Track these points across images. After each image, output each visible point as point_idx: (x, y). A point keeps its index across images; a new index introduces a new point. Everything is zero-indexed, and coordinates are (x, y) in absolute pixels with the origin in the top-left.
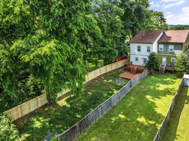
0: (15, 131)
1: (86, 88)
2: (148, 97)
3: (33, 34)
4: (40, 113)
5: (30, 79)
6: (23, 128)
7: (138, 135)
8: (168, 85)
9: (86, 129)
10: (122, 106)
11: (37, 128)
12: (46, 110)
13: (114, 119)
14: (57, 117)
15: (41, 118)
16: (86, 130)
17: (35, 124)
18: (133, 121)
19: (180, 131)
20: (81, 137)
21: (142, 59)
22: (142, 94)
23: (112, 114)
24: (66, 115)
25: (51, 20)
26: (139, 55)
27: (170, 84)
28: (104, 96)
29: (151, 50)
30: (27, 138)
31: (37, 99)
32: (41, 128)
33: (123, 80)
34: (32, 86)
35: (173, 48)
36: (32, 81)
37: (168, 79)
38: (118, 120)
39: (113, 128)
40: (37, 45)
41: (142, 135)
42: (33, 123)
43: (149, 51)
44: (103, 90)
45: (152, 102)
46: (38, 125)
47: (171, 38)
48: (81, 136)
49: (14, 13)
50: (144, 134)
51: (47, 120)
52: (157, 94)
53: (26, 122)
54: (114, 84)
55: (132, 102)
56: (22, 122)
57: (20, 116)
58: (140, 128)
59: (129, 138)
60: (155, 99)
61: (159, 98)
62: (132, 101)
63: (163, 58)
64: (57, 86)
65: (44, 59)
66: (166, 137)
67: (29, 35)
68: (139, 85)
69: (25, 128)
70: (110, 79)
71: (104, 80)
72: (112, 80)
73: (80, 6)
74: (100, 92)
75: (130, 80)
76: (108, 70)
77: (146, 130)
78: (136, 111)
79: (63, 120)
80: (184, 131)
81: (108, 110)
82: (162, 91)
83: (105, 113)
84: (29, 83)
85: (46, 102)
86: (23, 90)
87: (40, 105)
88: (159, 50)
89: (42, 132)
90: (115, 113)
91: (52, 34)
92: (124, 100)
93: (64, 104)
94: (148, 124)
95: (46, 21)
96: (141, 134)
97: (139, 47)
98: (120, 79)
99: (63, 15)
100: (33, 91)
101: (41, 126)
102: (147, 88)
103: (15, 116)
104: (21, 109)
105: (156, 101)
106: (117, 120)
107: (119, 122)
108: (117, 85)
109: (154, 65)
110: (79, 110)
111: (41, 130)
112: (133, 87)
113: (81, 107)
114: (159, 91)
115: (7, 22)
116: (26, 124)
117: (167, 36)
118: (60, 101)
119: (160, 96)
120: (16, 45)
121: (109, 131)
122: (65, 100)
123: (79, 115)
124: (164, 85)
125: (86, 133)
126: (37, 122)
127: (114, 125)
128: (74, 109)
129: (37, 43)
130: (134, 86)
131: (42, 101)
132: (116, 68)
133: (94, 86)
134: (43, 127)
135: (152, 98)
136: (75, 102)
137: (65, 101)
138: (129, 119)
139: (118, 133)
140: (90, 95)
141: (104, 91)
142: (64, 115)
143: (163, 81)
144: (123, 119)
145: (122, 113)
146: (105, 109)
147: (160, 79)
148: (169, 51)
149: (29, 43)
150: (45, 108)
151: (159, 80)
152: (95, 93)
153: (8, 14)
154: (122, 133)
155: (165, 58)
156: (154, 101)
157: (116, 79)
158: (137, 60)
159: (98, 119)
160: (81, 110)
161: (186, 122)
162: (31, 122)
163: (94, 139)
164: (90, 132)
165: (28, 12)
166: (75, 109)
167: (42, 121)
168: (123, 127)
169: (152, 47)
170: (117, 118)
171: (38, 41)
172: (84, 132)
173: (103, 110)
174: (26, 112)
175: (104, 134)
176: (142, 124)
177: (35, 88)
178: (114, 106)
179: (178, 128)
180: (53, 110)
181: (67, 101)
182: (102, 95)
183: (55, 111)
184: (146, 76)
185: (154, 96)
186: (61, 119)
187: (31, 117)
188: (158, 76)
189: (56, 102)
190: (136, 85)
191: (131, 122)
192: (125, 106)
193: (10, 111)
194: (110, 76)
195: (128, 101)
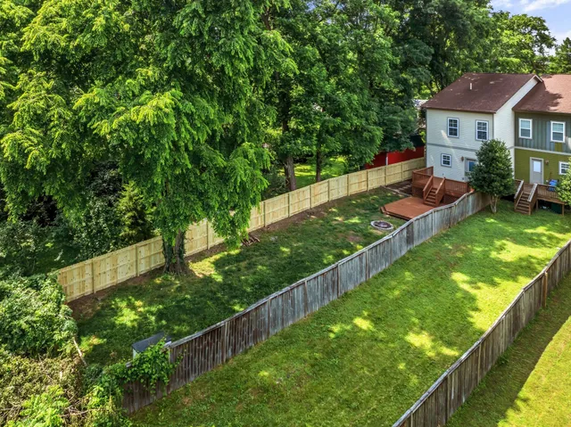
0: (68, 323)
1: (279, 236)
2: (459, 277)
3: (131, 75)
4: (141, 289)
5: (127, 194)
6: (90, 322)
7: (399, 382)
8: (536, 247)
9: (250, 344)
10: (373, 295)
11: (123, 326)
12: (158, 282)
13: (336, 329)
14: (182, 303)
15: (138, 303)
16: (250, 348)
17: (122, 315)
18: (393, 342)
19: (535, 388)
20: (233, 363)
21: (462, 159)
22: (441, 268)
23: (335, 313)
24: (206, 303)
25: (173, 44)
26: (454, 148)
27: (543, 244)
28: (325, 262)
29: (491, 133)
30: (96, 347)
31: (137, 248)
32: (133, 327)
33: (394, 220)
34: (130, 214)
35: (564, 132)
36: (131, 198)
37: (541, 230)
38: (348, 332)
39: (330, 354)
40: (133, 100)
41: (411, 384)
42: (116, 312)
43: (482, 135)
44: (326, 245)
45: (466, 293)
46: (128, 318)
47: (559, 100)
48: (235, 363)
49: (93, 29)
50: (416, 381)
51: (154, 309)
52: (489, 272)
53: (99, 308)
54: (361, 231)
55: (404, 287)
56: (90, 307)
57: (88, 291)
58: (410, 363)
59: (368, 386)
60: (480, 284)
61: (494, 284)
62: (404, 284)
63: (531, 161)
64: (178, 207)
65: (142, 133)
66: (481, 398)
67: (120, 77)
68: (438, 239)
69: (95, 323)
70: (354, 216)
71: (336, 216)
72: (359, 219)
73: (242, 13)
74: (315, 248)
75: (408, 219)
76: (354, 189)
77: (425, 372)
78: (411, 315)
79: (197, 314)
80: (546, 390)
81: (326, 303)
82: (507, 265)
83: (316, 308)
84: (123, 203)
85: (160, 260)
86: (106, 220)
87: (143, 268)
88: (520, 136)
89: (134, 337)
90: (344, 313)
91: (175, 77)
92: (381, 279)
93: (207, 274)
94: (438, 354)
95: (162, 46)
96: (408, 380)
97: (453, 123)
98: (386, 218)
99: (201, 34)
100: (131, 227)
101: (135, 324)
102: (463, 251)
103: (75, 288)
104: (93, 270)
105: (482, 291)
106: (346, 333)
107: (350, 340)
108: (371, 234)
109: (494, 181)
110: (245, 291)
111: (133, 334)
112: (417, 243)
113: (252, 285)
114: (500, 262)
115: (78, 48)
116: (98, 314)
117: (548, 92)
118: (200, 263)
119: (497, 279)
120: (88, 99)
121: (316, 359)
122: (213, 263)
123: (241, 307)
124: (521, 247)
125: (248, 357)
126: (126, 311)
127: (334, 346)
128: (232, 290)
129: (134, 95)
130: (421, 241)
131: (150, 257)
132: (383, 184)
133: (303, 231)
134: (140, 324)
135: (470, 283)
136: (239, 270)
137: (213, 265)
138: (382, 335)
139: (341, 368)
140: (285, 255)
141: (327, 248)
142: (202, 301)
143: (522, 234)
144: (365, 331)
145: (366, 314)
146: (315, 298)
147: (513, 227)
148: (552, 140)
149: (118, 96)
150: (154, 278)
151: (510, 229)
152: (301, 250)
153: (82, 31)
154: (351, 369)
155: (539, 163)
156: (473, 292)
157: (374, 217)
158: (448, 163)
159: (290, 323)
160: (248, 294)
161: (562, 365)
162: (113, 309)
163: (266, 374)
164: (260, 354)
165: (127, 27)
166: (235, 289)
167: (139, 310)
168: (360, 355)
169: (491, 125)
170: (349, 327)
171: (137, 91)
172: (246, 352)
173: (310, 299)
174: (105, 282)
175: (298, 365)
176: (419, 352)
177: (136, 219)
178: (346, 293)
179: (530, 379)
180: (175, 287)
181: (218, 265)
182: (319, 257)
183: (180, 289)
184: (470, 214)
185: (477, 276)
186: (190, 310)
187: (115, 296)
188: (508, 219)
189: (188, 263)
190: (428, 238)
191: (387, 342)
192: (381, 295)
193: (66, 272)
194: (357, 206)
195: (394, 283)
